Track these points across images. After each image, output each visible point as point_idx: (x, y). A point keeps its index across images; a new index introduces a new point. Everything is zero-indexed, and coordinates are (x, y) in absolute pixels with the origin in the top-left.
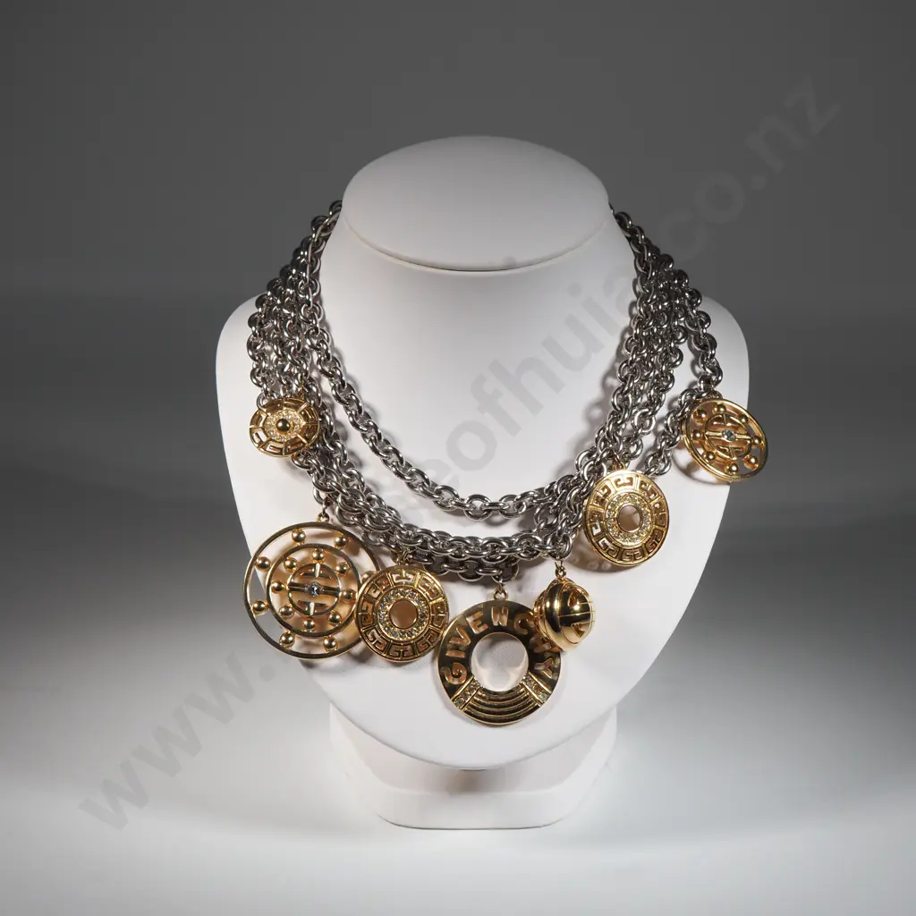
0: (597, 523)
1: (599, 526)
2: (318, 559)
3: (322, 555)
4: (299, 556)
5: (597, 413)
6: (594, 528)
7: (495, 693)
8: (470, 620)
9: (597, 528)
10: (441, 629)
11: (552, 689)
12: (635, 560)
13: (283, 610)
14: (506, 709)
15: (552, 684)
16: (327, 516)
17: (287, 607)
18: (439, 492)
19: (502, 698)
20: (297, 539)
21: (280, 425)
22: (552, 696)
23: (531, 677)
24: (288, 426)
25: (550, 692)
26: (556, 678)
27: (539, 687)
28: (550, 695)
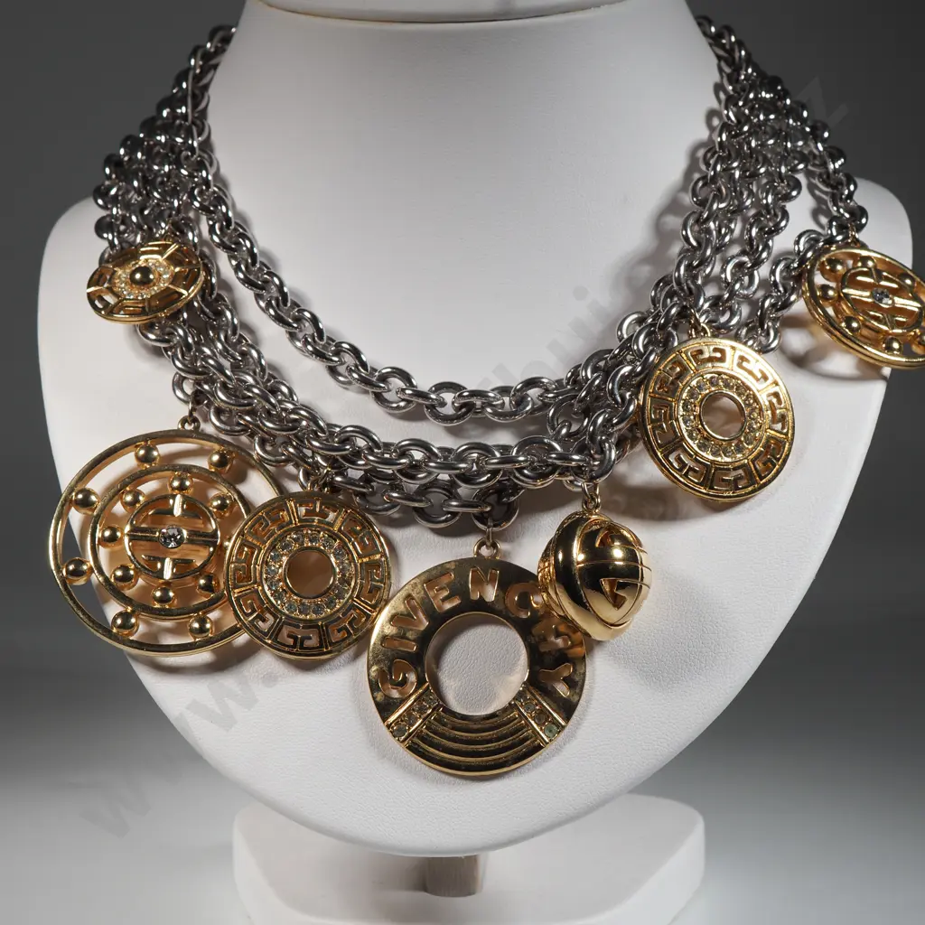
2: (182, 488)
3: (187, 483)
4: (148, 487)
6: (659, 432)
7: (464, 717)
10: (374, 607)
11: (568, 718)
12: (737, 488)
13: (119, 573)
14: (480, 747)
15: (568, 709)
16: (195, 420)
17: (125, 568)
18: (384, 378)
19: (475, 727)
20: (146, 459)
21: (138, 276)
22: (566, 730)
23: (531, 693)
24: (151, 277)
25: (563, 723)
26: (576, 698)
27: (543, 712)
28: (563, 727)
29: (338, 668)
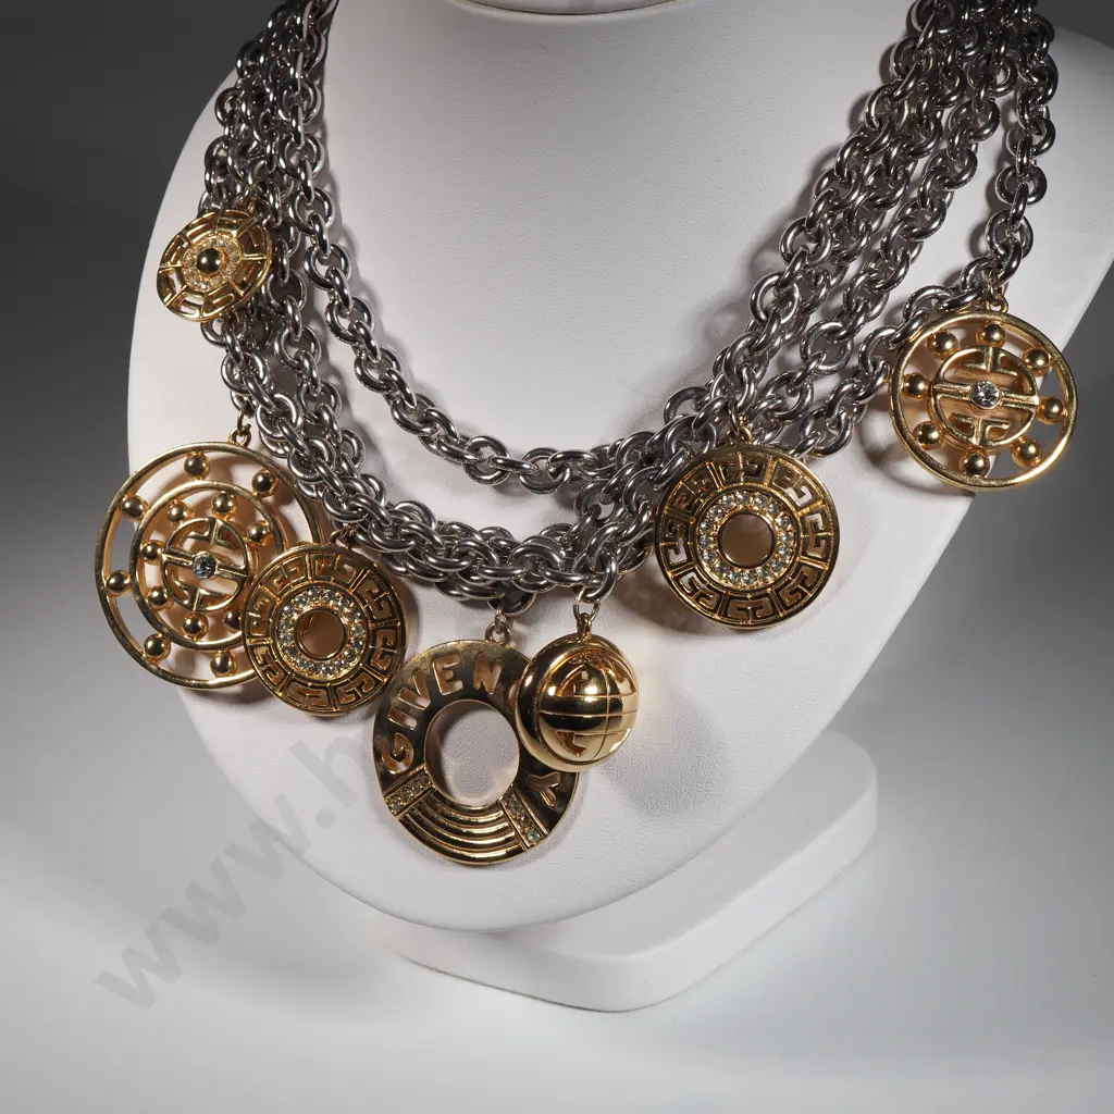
0: (681, 541)
1: (682, 549)
2: (223, 509)
3: (230, 504)
5: (728, 321)
6: (672, 552)
8: (437, 667)
9: (677, 553)
10: (385, 673)
11: (550, 827)
12: (755, 618)
15: (552, 819)
16: (246, 433)
20: (194, 470)
21: (204, 260)
22: (549, 838)
23: (517, 797)
24: (218, 262)
25: (545, 832)
26: (561, 809)
27: (528, 817)
28: (546, 836)
29: (351, 723)
